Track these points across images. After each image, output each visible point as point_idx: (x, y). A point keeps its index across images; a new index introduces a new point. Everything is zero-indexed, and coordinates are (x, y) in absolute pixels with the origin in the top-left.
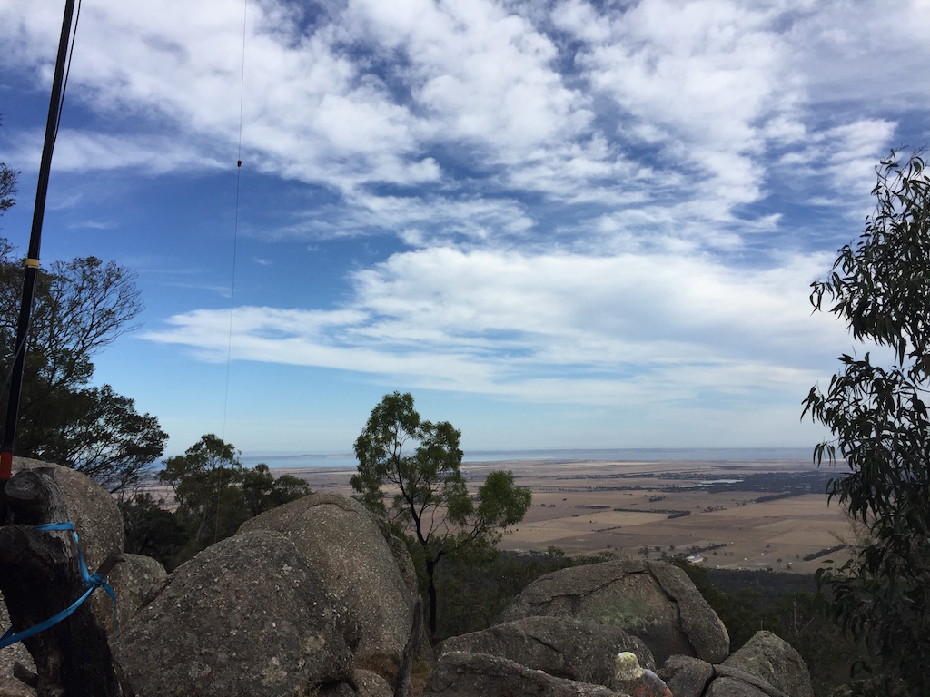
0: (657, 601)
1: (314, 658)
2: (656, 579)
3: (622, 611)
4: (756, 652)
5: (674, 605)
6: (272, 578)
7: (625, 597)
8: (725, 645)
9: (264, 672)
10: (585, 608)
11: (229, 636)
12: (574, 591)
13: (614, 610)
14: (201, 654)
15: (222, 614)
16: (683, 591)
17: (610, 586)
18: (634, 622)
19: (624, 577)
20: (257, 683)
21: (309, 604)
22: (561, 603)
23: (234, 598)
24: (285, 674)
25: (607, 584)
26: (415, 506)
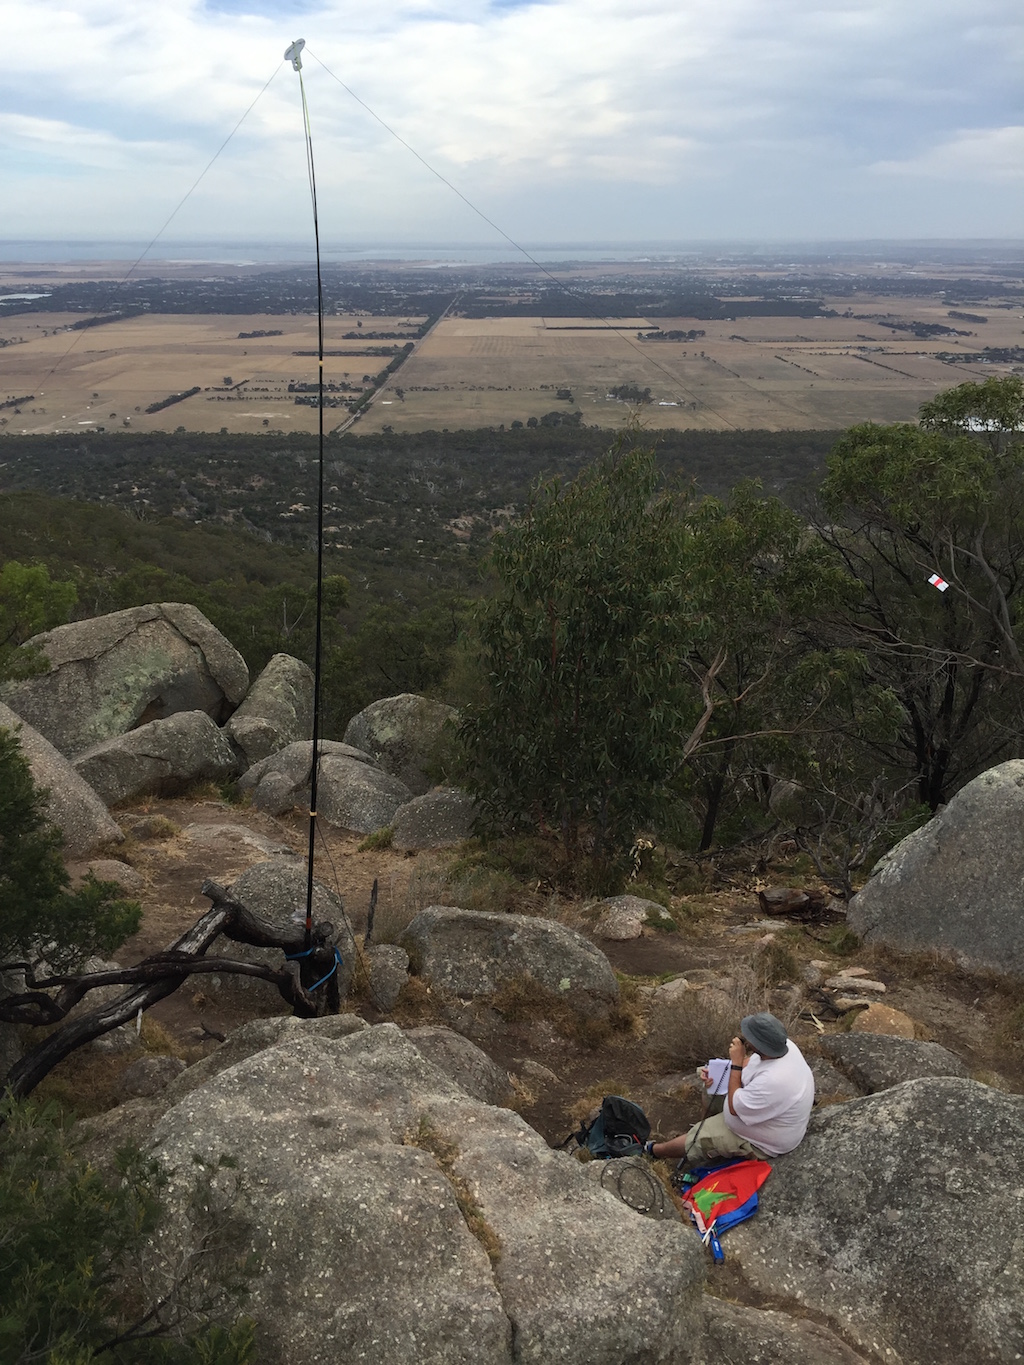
0: (178, 649)
2: (173, 625)
4: (278, 679)
5: (196, 649)
8: (244, 676)
10: (103, 672)
13: (136, 668)
16: (204, 634)
17: (125, 642)
19: (137, 628)
22: (71, 670)
25: (122, 640)
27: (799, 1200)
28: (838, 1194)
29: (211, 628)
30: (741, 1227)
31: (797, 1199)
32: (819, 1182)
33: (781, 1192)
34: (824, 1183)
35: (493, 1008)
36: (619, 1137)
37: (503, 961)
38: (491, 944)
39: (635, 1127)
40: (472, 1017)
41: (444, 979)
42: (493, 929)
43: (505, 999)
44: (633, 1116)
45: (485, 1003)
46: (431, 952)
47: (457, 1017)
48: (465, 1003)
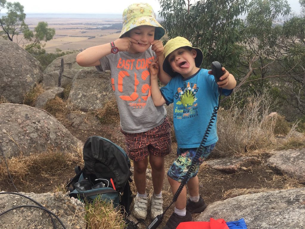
1: (37, 75)
6: (18, 54)
9: (26, 79)
11: (13, 70)
12: (69, 62)
14: (6, 75)
15: (7, 64)
20: (26, 81)
21: (31, 61)
22: (65, 66)
23: (9, 60)
24: (32, 79)
26: (9, 35)
35: (96, 116)
36: (99, 181)
37: (110, 93)
38: (106, 85)
39: (115, 171)
40: (83, 119)
41: (76, 101)
42: (109, 78)
43: (104, 110)
44: (114, 158)
45: (93, 114)
46: (74, 88)
47: (74, 119)
48: (83, 113)
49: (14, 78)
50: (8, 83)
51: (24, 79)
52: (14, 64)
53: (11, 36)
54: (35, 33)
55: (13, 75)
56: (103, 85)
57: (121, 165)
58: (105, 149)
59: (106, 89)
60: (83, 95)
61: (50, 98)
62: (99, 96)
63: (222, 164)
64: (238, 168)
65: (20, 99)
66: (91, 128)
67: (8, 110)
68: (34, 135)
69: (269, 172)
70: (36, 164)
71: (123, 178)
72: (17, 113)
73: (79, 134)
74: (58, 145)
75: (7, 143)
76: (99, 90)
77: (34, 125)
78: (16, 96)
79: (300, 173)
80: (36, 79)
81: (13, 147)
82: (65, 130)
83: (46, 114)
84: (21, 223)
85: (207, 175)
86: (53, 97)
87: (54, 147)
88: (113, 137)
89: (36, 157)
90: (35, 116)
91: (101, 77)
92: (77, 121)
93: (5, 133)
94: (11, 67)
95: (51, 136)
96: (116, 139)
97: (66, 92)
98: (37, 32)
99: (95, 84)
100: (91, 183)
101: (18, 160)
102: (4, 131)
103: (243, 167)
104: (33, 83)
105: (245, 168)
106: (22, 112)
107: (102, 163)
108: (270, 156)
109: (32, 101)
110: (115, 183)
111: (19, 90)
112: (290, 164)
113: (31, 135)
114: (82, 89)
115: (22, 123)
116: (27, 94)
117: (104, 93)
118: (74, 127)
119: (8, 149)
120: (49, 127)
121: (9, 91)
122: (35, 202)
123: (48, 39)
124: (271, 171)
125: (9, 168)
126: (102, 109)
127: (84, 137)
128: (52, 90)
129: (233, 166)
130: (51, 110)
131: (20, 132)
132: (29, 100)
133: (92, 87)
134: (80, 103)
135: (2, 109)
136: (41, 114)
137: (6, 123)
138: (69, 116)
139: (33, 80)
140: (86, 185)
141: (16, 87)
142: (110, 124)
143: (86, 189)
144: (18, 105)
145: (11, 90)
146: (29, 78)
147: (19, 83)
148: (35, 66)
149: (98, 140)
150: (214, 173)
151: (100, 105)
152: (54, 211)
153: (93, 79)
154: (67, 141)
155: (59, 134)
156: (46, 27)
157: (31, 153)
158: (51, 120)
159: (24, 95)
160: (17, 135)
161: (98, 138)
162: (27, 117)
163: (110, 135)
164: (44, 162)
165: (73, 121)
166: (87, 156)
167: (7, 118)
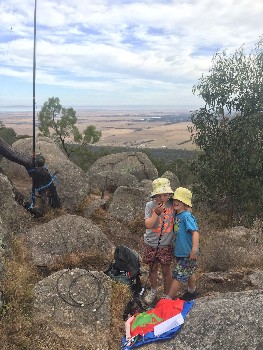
0: (138, 164)
1: (87, 189)
2: (138, 157)
3: (127, 167)
5: (143, 165)
7: (128, 163)
8: (157, 176)
10: (116, 167)
12: (113, 162)
13: (125, 167)
14: (66, 189)
15: (67, 181)
16: (146, 161)
17: (124, 160)
18: (131, 170)
19: (128, 157)
20: (79, 194)
21: (83, 177)
22: (108, 165)
25: (123, 159)
26: (62, 136)
27: (203, 335)
28: (233, 337)
29: (149, 159)
30: (153, 345)
31: (203, 334)
32: (225, 323)
33: (195, 327)
34: (227, 325)
35: (128, 226)
36: (122, 273)
37: (140, 208)
38: (139, 201)
39: (131, 267)
40: (118, 228)
41: (114, 213)
42: (141, 195)
43: (134, 223)
44: (131, 260)
45: (126, 224)
46: (113, 201)
47: (111, 227)
48: (119, 223)
49: (71, 192)
50: (67, 195)
51: (78, 192)
52: (72, 181)
53: (63, 137)
54: (83, 136)
55: (71, 190)
56: (136, 201)
57: (134, 264)
58: (126, 254)
59: (138, 205)
60: (120, 208)
61: (95, 209)
62: (132, 210)
63: (214, 275)
64: (225, 280)
65: (74, 208)
66: (124, 236)
67: (71, 221)
68: (85, 239)
69: (245, 285)
70: (85, 259)
71: (134, 272)
72: (76, 223)
73: (115, 240)
74: (99, 248)
75: (70, 243)
76: (132, 205)
77: (86, 232)
78: (71, 205)
79: (261, 287)
80: (86, 193)
81: (73, 246)
82: (104, 236)
83: (93, 224)
84: (86, 281)
85: (202, 282)
86: (98, 208)
87: (96, 249)
88: (139, 245)
89: (86, 254)
90: (87, 226)
91: (135, 194)
92: (113, 229)
93: (69, 237)
94: (70, 183)
95: (95, 241)
96: (142, 247)
97: (107, 204)
98: (86, 135)
99: (130, 200)
100: (118, 272)
101: (75, 255)
102: (68, 235)
103: (228, 279)
104: (84, 195)
105: (229, 280)
106: (79, 223)
107: (124, 262)
108: (251, 273)
109: (82, 210)
110: (130, 275)
111: (73, 201)
112: (258, 280)
113: (84, 239)
114: (120, 203)
115: (79, 230)
116: (79, 204)
117: (136, 208)
118: (111, 234)
119: (70, 247)
120: (94, 234)
121: (67, 201)
122: (92, 274)
123: (95, 141)
124: (246, 284)
125: (70, 260)
126: (134, 221)
127: (117, 242)
128: (97, 202)
129: (221, 277)
130: (95, 218)
131: (77, 237)
132: (80, 209)
133: (128, 202)
134: (117, 214)
135: (67, 220)
136: (90, 224)
137: (69, 230)
138: (108, 224)
139: (84, 193)
140: (114, 274)
141: (71, 198)
142: (139, 234)
143: (114, 275)
144: (76, 217)
145: (68, 201)
146: (81, 192)
147: (74, 196)
148: (86, 182)
149: (123, 248)
150: (208, 282)
151: (132, 218)
152: (99, 279)
153: (129, 195)
154: (105, 245)
155: (100, 240)
156: (94, 130)
157: (83, 252)
158: (96, 229)
159: (77, 205)
160: (76, 238)
161: (123, 247)
162: (82, 227)
163: (138, 243)
164: (90, 258)
165: (111, 229)
166: (116, 256)
167: (70, 226)
